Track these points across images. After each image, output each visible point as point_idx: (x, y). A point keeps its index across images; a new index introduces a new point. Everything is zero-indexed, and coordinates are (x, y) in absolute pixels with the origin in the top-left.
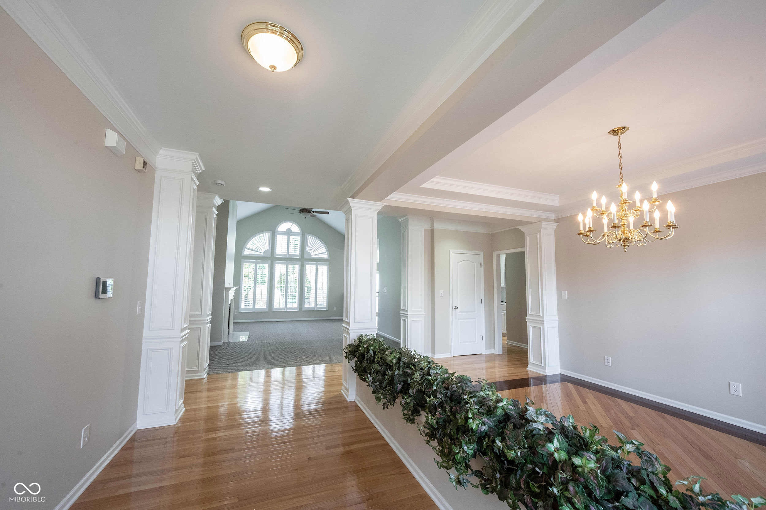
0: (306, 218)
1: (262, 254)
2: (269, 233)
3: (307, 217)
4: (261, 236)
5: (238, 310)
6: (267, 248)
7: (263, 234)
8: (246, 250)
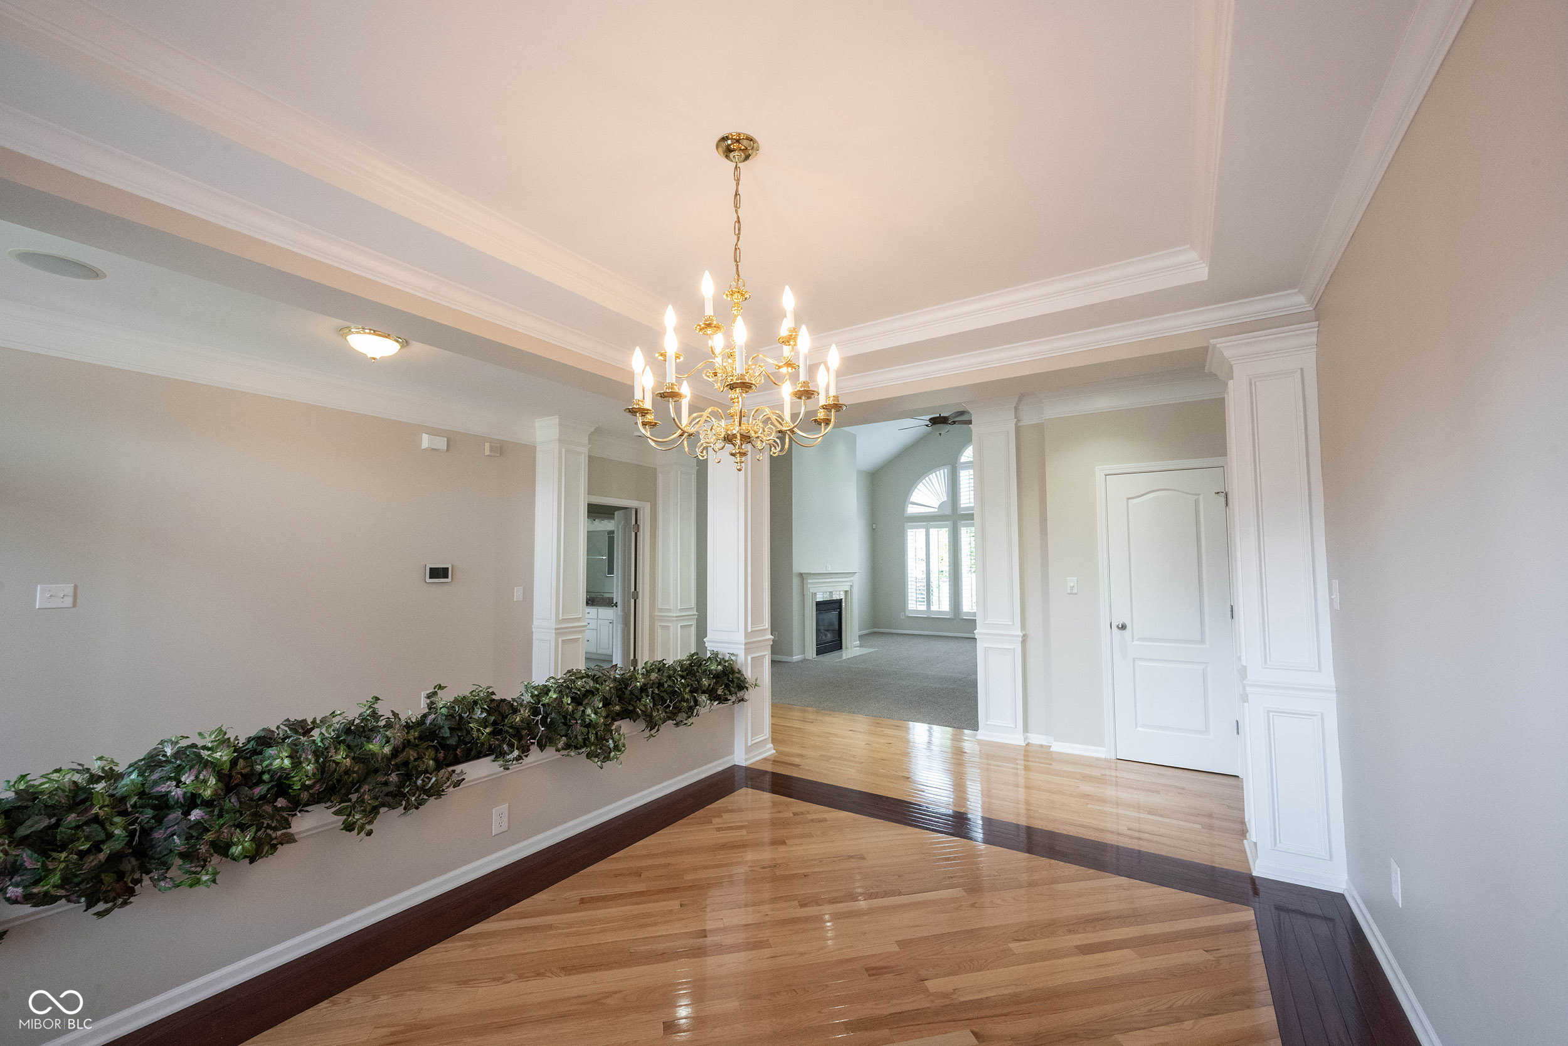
0: (940, 434)
1: (936, 510)
2: (946, 470)
3: (943, 433)
4: (933, 476)
5: (904, 612)
6: (944, 498)
7: (935, 472)
8: (910, 505)
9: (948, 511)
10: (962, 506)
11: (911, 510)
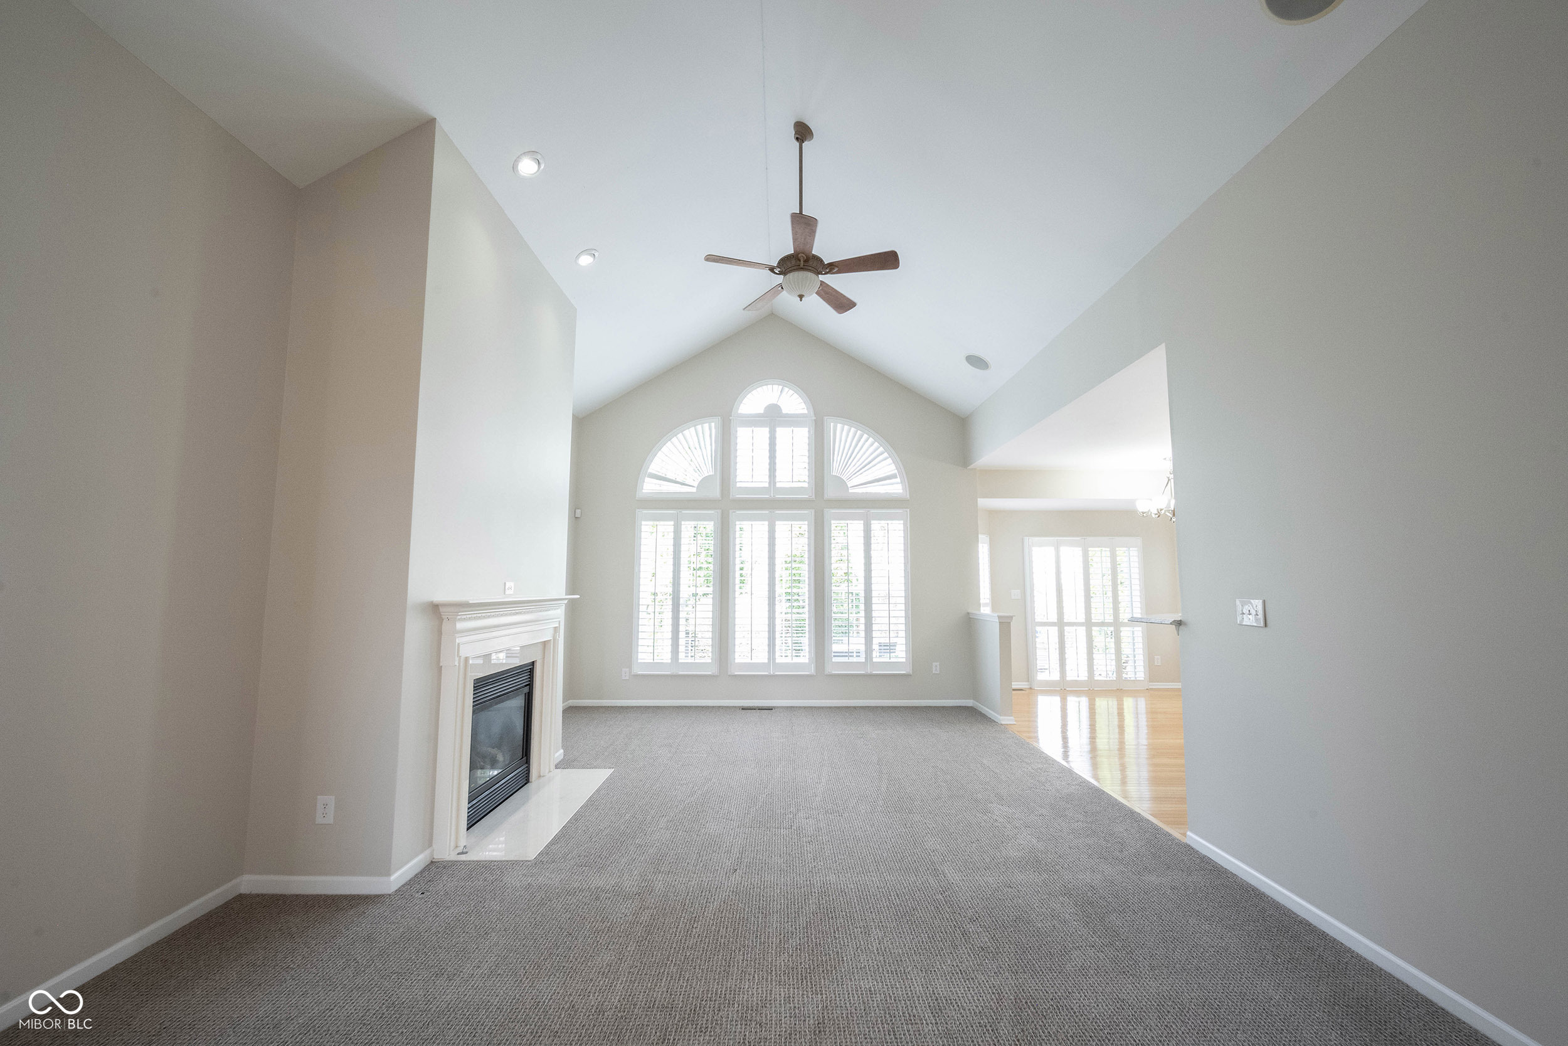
2: (713, 424)
4: (690, 433)
5: (630, 667)
6: (708, 470)
7: (695, 426)
8: (647, 480)
9: (715, 492)
10: (739, 485)
11: (649, 487)
